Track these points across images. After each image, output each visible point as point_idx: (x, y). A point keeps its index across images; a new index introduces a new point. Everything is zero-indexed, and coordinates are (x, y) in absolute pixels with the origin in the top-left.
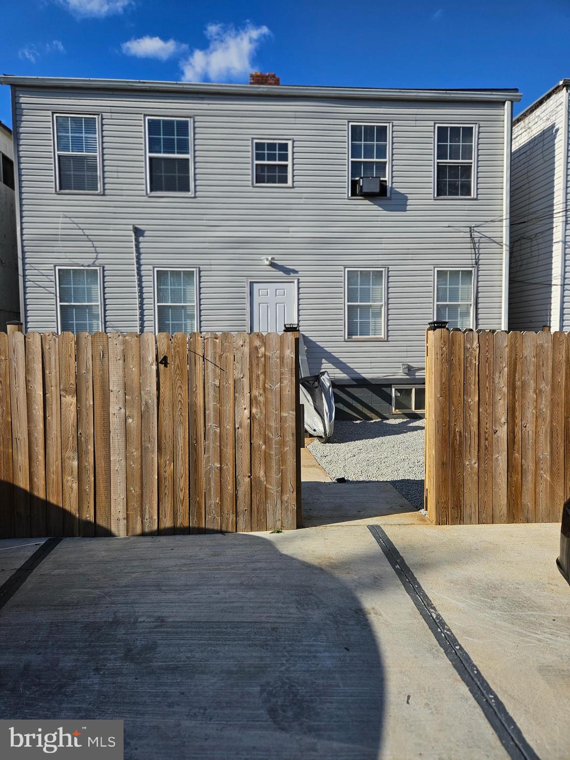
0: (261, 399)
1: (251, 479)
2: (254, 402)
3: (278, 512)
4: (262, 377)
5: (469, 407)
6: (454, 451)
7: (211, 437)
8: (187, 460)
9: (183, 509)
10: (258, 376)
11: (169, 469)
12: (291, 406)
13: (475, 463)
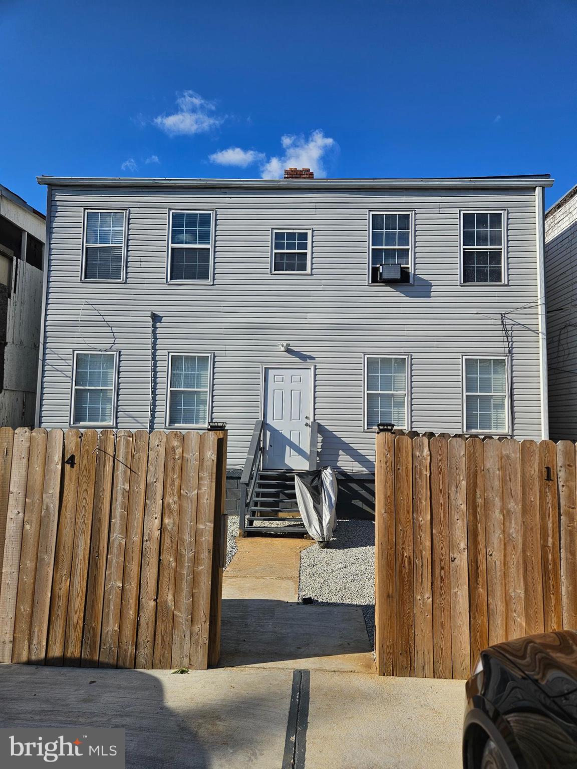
0: (175, 507)
1: (157, 603)
2: (166, 511)
3: (187, 647)
4: (177, 482)
5: (420, 527)
6: (402, 580)
7: (115, 550)
8: (86, 576)
9: (75, 636)
10: (173, 481)
11: (65, 585)
12: (209, 516)
13: (428, 598)
